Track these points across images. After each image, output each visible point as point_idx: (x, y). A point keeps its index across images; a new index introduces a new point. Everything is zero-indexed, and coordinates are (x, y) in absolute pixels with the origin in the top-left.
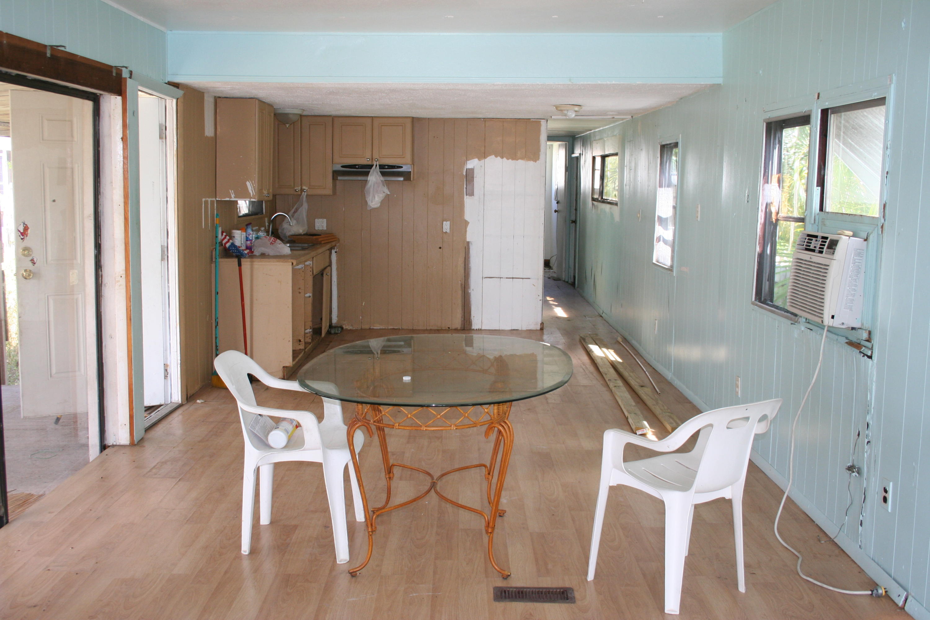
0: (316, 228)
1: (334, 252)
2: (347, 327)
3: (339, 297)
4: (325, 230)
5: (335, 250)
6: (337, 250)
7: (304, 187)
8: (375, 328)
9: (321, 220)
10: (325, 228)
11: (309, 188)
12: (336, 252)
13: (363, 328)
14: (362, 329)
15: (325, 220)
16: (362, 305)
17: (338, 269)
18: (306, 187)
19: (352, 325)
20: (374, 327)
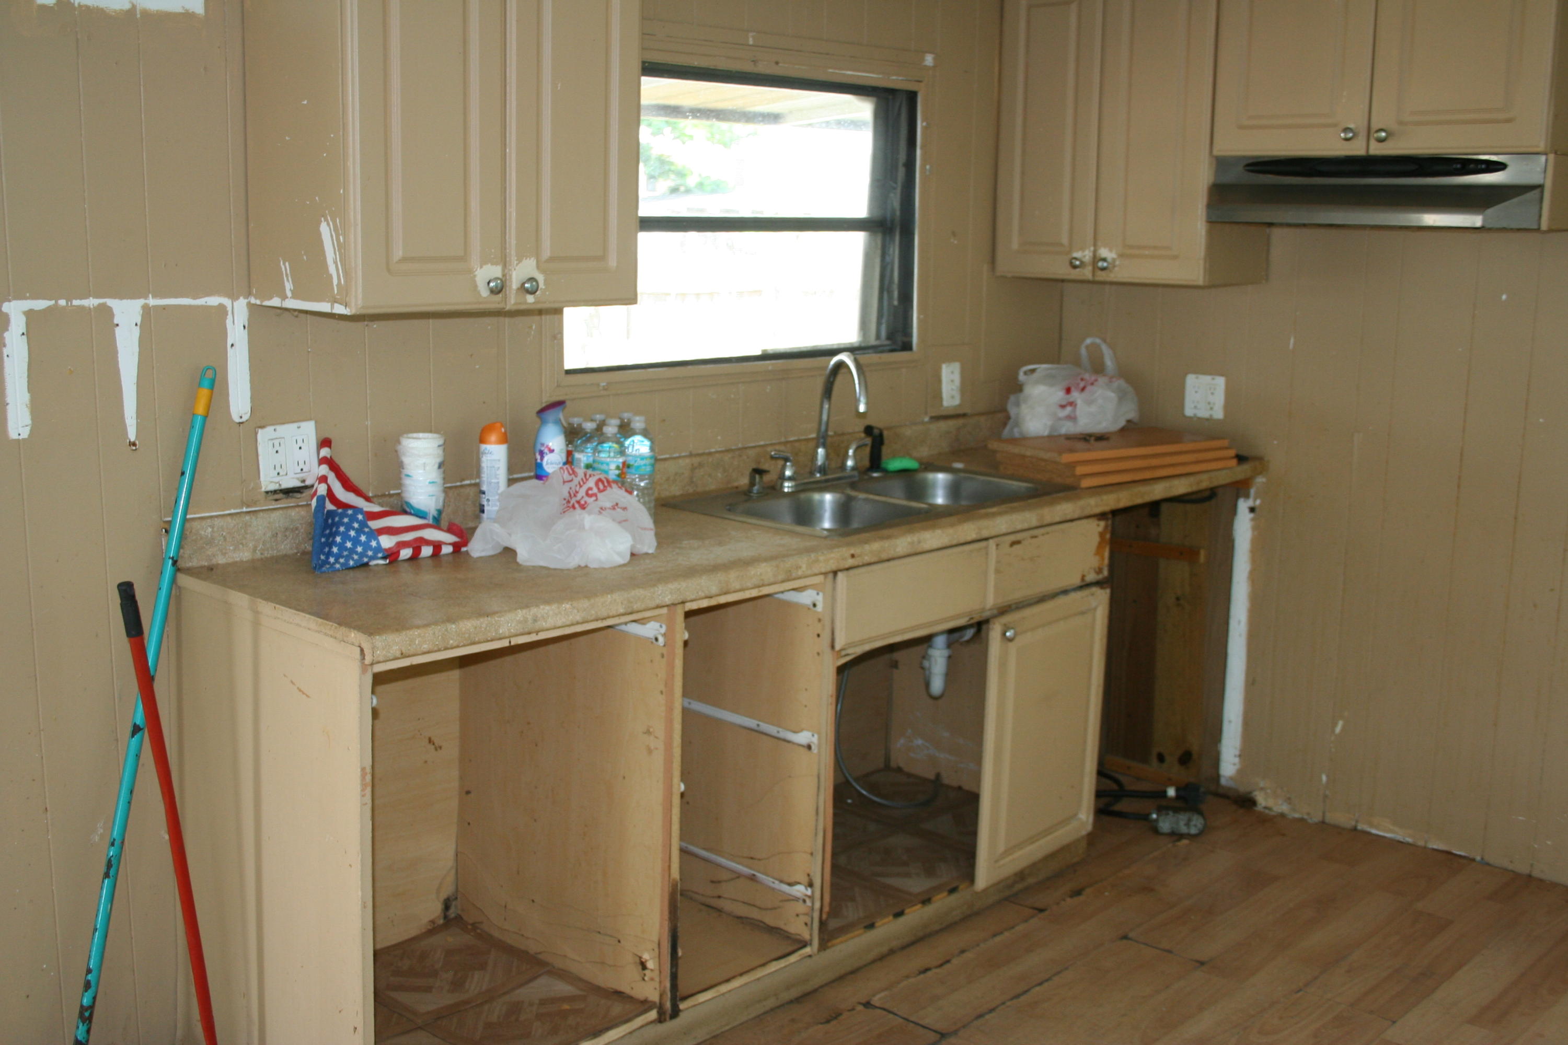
0: (1189, 411)
1: (1247, 511)
2: (1270, 803)
3: (1251, 682)
4: (1219, 420)
5: (1250, 503)
6: (1258, 502)
7: (1104, 252)
8: (1374, 831)
9: (1206, 379)
10: (1219, 414)
11: (1121, 256)
12: (1252, 510)
13: (1327, 820)
14: (1323, 822)
15: (1221, 381)
16: (1333, 731)
17: (1253, 577)
18: (1111, 251)
19: (1289, 800)
20: (1371, 825)
